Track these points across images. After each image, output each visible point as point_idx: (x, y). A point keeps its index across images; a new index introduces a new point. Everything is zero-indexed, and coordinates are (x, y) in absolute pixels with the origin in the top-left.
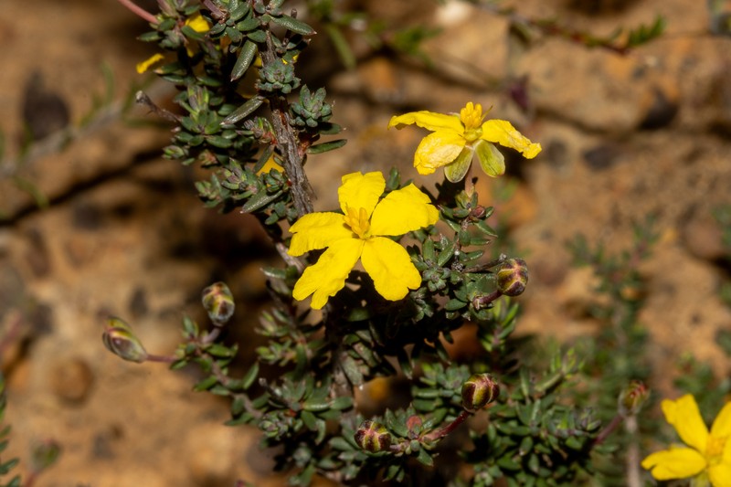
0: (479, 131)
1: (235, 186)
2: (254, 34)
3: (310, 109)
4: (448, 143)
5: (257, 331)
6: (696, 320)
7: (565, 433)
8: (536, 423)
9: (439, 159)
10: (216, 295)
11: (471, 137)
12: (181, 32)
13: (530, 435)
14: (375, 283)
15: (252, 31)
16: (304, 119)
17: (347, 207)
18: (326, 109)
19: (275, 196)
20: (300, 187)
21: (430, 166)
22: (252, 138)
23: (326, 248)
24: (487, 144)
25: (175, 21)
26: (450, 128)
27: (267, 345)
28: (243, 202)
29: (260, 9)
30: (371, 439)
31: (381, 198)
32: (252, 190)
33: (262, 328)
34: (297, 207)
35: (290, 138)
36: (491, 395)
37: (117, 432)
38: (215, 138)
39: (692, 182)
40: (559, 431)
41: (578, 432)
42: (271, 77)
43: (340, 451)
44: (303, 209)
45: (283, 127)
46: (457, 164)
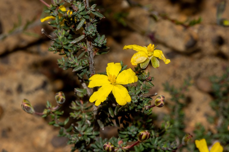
0: (152, 53)
1: (72, 63)
2: (86, 16)
3: (100, 41)
4: (142, 56)
5: (70, 107)
6: (198, 110)
7: (165, 149)
8: (156, 145)
9: (139, 61)
10: (60, 96)
11: (150, 55)
12: (57, 11)
13: (154, 148)
14: (116, 99)
15: (85, 15)
16: (98, 44)
17: (109, 74)
18: (105, 41)
19: (84, 67)
20: (92, 65)
21: (136, 63)
22: (79, 48)
23: (101, 86)
24: (154, 58)
25: (56, 8)
26: (143, 51)
27: (73, 112)
28: (73, 68)
29: (88, 8)
30: (109, 148)
31: (120, 72)
32: (77, 64)
33: (71, 106)
34: (91, 71)
35: (92, 49)
36: (148, 137)
37: (9, 129)
38: (65, 46)
39: (200, 66)
40: (164, 148)
41: (169, 149)
42: (89, 30)
43: (94, 148)
44: (92, 72)
45: (90, 46)
46: (144, 63)
